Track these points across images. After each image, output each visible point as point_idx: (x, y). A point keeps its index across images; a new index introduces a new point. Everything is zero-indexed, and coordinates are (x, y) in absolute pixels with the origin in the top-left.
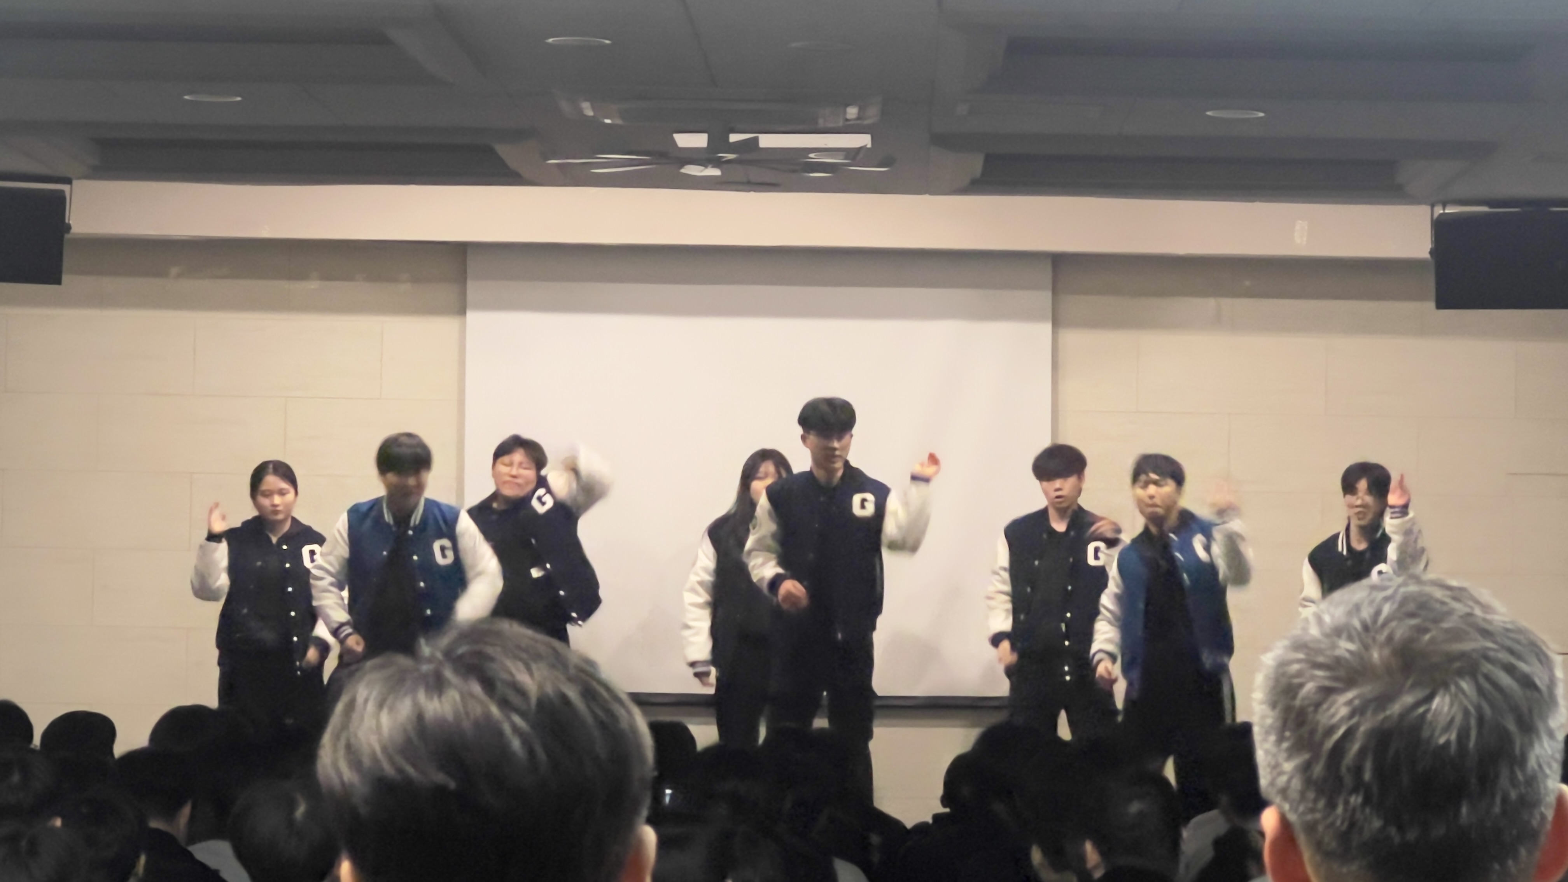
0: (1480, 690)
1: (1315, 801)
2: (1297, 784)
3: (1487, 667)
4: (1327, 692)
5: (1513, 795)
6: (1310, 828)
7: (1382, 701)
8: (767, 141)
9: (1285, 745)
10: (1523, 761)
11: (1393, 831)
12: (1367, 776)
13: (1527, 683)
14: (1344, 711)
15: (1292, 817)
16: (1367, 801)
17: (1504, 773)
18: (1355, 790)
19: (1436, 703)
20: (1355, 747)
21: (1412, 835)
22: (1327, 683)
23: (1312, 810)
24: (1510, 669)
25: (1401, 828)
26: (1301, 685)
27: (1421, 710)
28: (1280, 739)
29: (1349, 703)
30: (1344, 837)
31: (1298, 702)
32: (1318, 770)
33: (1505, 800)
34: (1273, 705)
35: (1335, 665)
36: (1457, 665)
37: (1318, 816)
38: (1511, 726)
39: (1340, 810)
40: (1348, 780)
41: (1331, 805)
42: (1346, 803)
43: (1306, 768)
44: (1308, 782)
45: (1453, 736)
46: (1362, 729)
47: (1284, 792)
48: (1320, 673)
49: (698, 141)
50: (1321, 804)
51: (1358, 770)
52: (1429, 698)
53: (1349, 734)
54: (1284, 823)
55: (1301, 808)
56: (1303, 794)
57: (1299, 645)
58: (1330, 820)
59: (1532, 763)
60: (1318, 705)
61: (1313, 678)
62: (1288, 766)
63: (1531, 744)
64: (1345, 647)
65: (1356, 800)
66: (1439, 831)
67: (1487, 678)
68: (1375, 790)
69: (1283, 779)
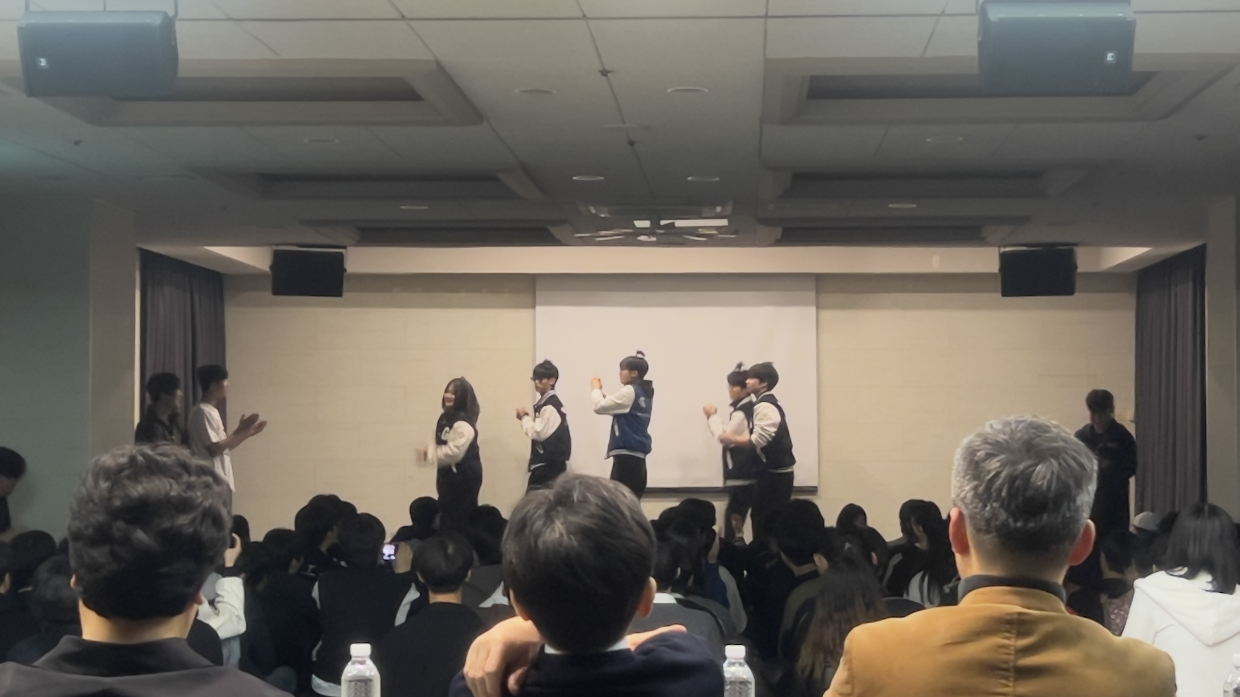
0: (1060, 464)
1: (977, 504)
2: (970, 495)
3: (1064, 456)
4: (989, 456)
5: (1068, 515)
6: (973, 517)
7: (1014, 463)
8: (679, 223)
10: (1074, 501)
11: (1011, 521)
12: (1004, 494)
13: (1081, 466)
14: (995, 466)
15: (966, 511)
16: (1002, 506)
17: (1065, 505)
18: (996, 501)
19: (1039, 468)
20: (999, 481)
21: (1019, 524)
22: (992, 451)
23: (976, 508)
24: (1075, 459)
25: (1016, 521)
26: (979, 451)
27: (1031, 469)
28: (965, 476)
29: (999, 461)
30: (988, 521)
31: (976, 458)
32: (981, 489)
33: (1064, 516)
35: (995, 444)
36: (1050, 452)
37: (977, 510)
38: (1072, 483)
39: (988, 508)
40: (994, 494)
41: (985, 506)
42: (992, 505)
43: (976, 488)
44: (976, 495)
45: (1045, 483)
46: (1003, 474)
47: (963, 500)
48: (989, 447)
49: (645, 224)
50: (980, 505)
51: (1000, 492)
52: (1037, 465)
53: (998, 474)
54: (961, 515)
55: (970, 507)
56: (971, 502)
58: (983, 512)
59: (1078, 502)
60: (984, 460)
61: (984, 449)
62: (968, 488)
63: (1079, 494)
64: (1001, 437)
65: (996, 505)
66: (1031, 525)
67: (1064, 460)
68: (1006, 502)
69: (964, 493)
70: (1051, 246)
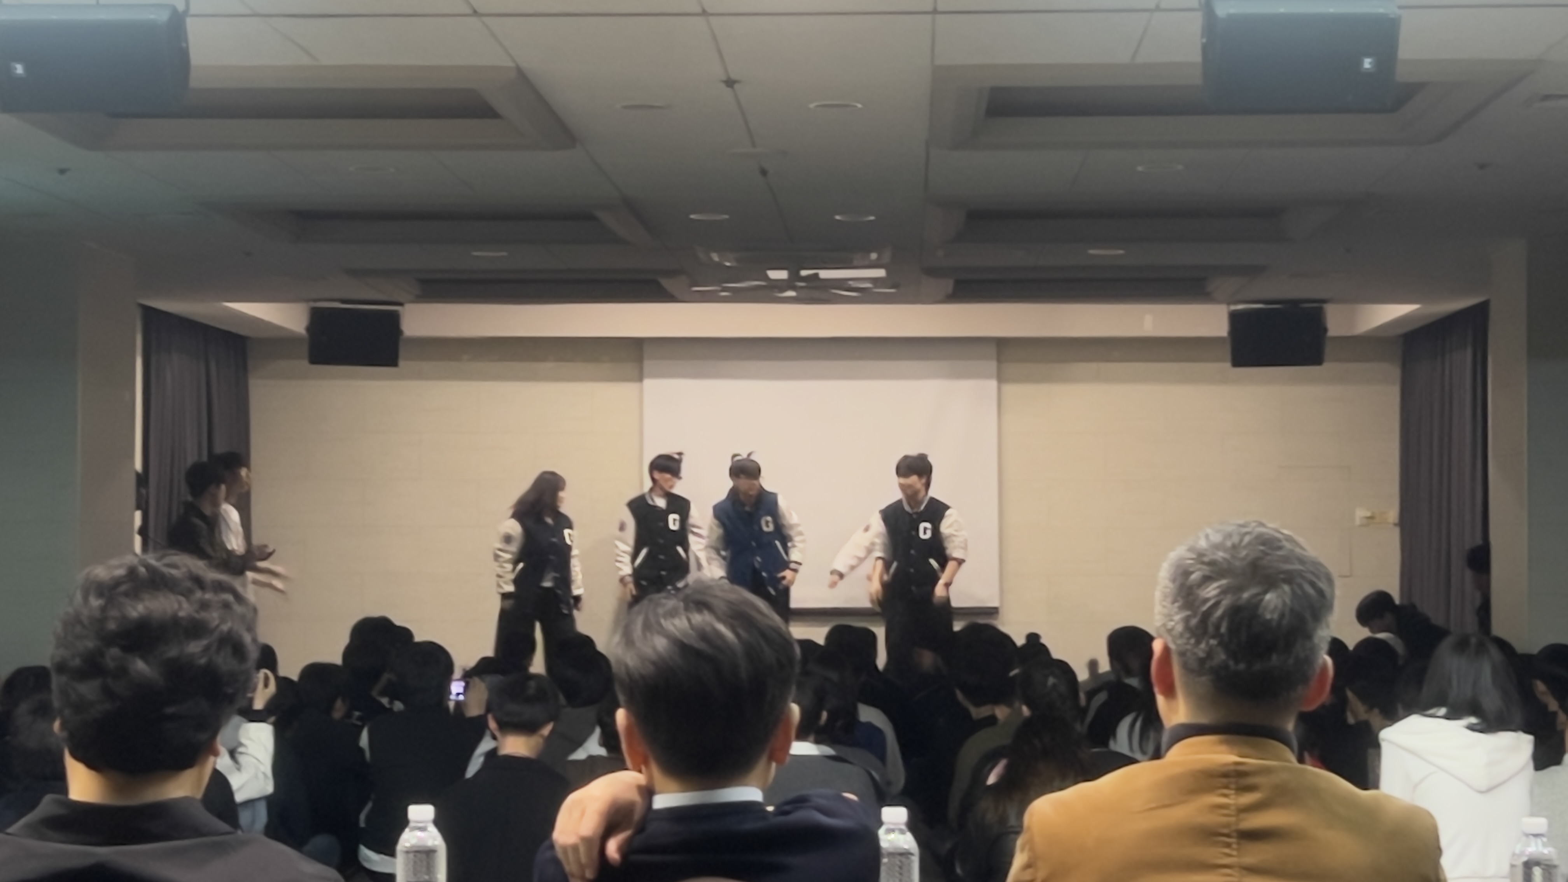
0: (1294, 592)
1: (1189, 639)
2: (1180, 628)
3: (1299, 580)
4: (1207, 579)
6: (1182, 654)
7: (1237, 591)
8: (824, 274)
9: (1177, 605)
11: (1231, 663)
12: (1223, 629)
13: (1321, 593)
14: (1214, 593)
15: (1172, 646)
16: (1220, 643)
18: (1213, 637)
19: (1269, 596)
20: (1219, 612)
21: (1242, 666)
22: (1207, 573)
23: (1186, 644)
24: (1313, 584)
25: (1237, 662)
26: (1192, 573)
27: (1259, 598)
28: (1173, 602)
29: (1218, 587)
30: (1202, 661)
31: (1188, 582)
32: (1194, 622)
34: (1174, 581)
35: (1212, 563)
36: (1282, 576)
37: (1189, 647)
39: (1203, 646)
40: (1211, 629)
41: (1198, 642)
42: (1207, 643)
43: (1186, 620)
44: (1187, 628)
45: (1275, 616)
46: (1223, 605)
47: (1169, 631)
48: (1204, 567)
49: (782, 275)
50: (1192, 641)
51: (1217, 627)
52: (1265, 592)
53: (1216, 605)
54: (1166, 650)
55: (1179, 642)
56: (1181, 635)
57: (1191, 549)
58: (1196, 651)
60: (1199, 585)
61: (1199, 570)
62: (1177, 617)
64: (1220, 555)
65: (1213, 642)
66: (1257, 667)
67: (1299, 586)
68: (1226, 639)
69: (1172, 623)
70: (1294, 303)
